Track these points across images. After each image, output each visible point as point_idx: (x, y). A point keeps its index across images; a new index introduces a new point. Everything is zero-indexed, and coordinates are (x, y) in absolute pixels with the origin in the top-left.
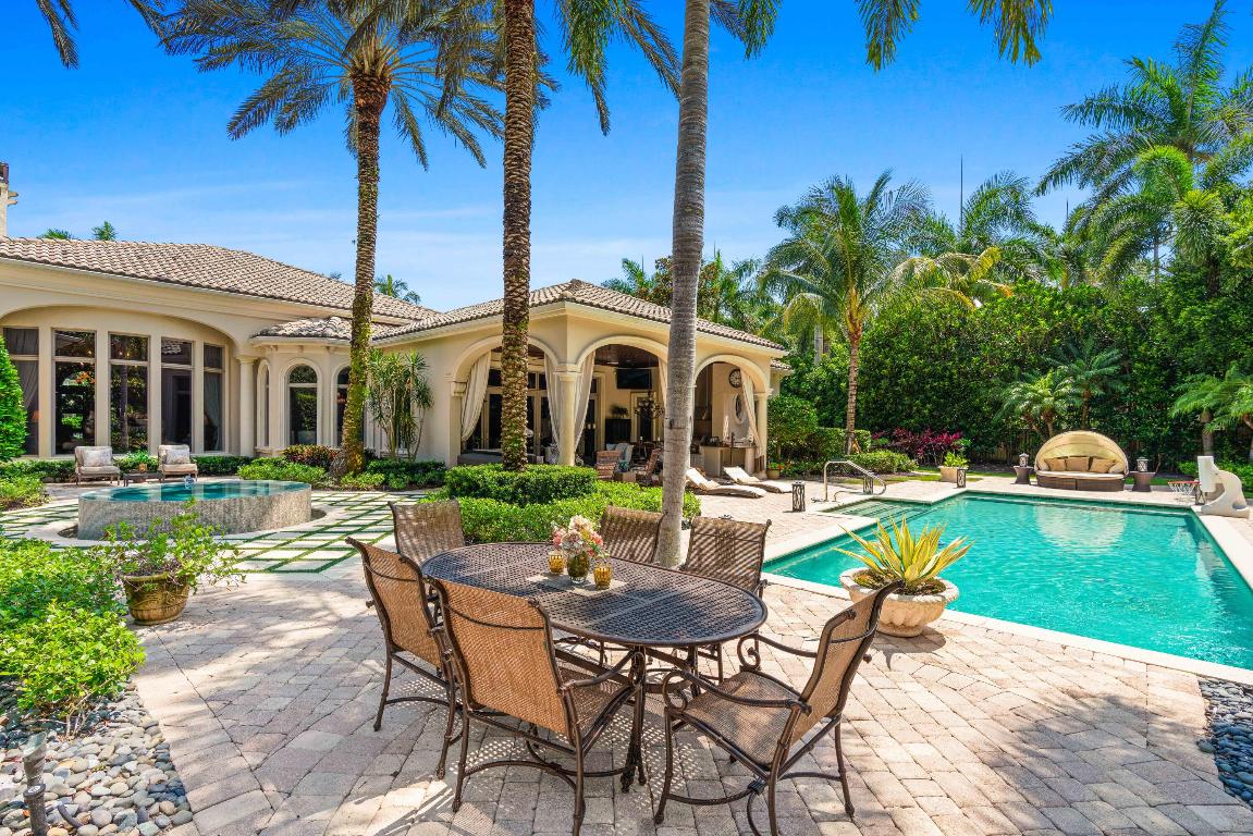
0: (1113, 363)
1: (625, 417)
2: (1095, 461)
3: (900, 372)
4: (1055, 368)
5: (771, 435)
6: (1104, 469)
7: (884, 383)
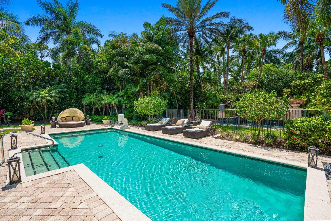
2: (74, 118)
6: (77, 120)
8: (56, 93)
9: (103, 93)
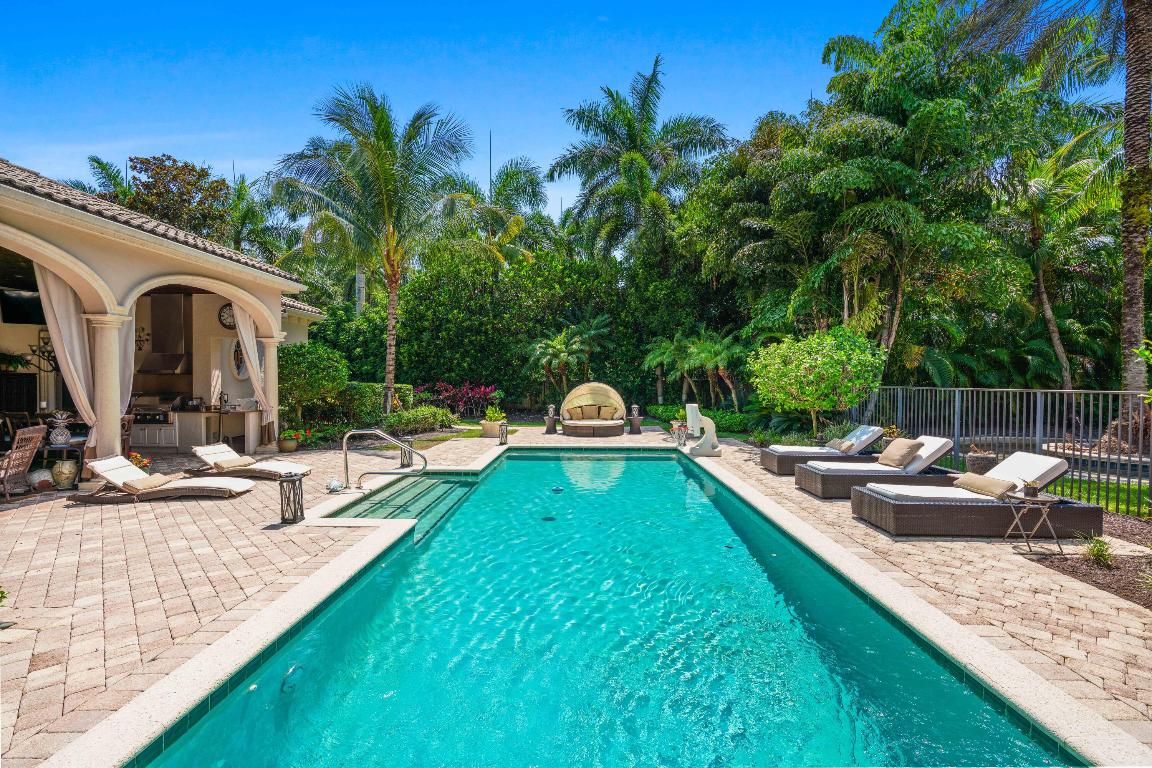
0: (606, 326)
2: (603, 409)
3: (440, 325)
4: (567, 328)
6: (609, 417)
7: (426, 336)
8: (582, 343)
9: (698, 335)
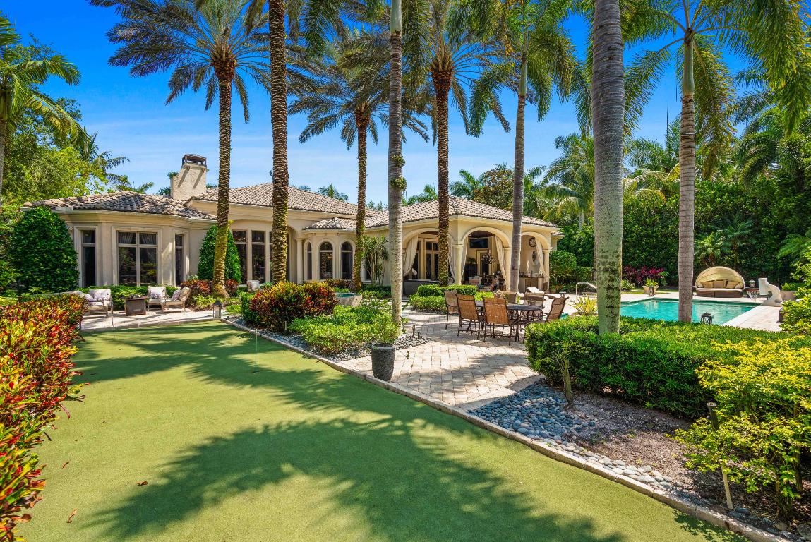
0: (750, 228)
1: (475, 263)
2: (729, 283)
4: (715, 231)
5: (551, 271)
6: (733, 286)
8: (726, 241)
